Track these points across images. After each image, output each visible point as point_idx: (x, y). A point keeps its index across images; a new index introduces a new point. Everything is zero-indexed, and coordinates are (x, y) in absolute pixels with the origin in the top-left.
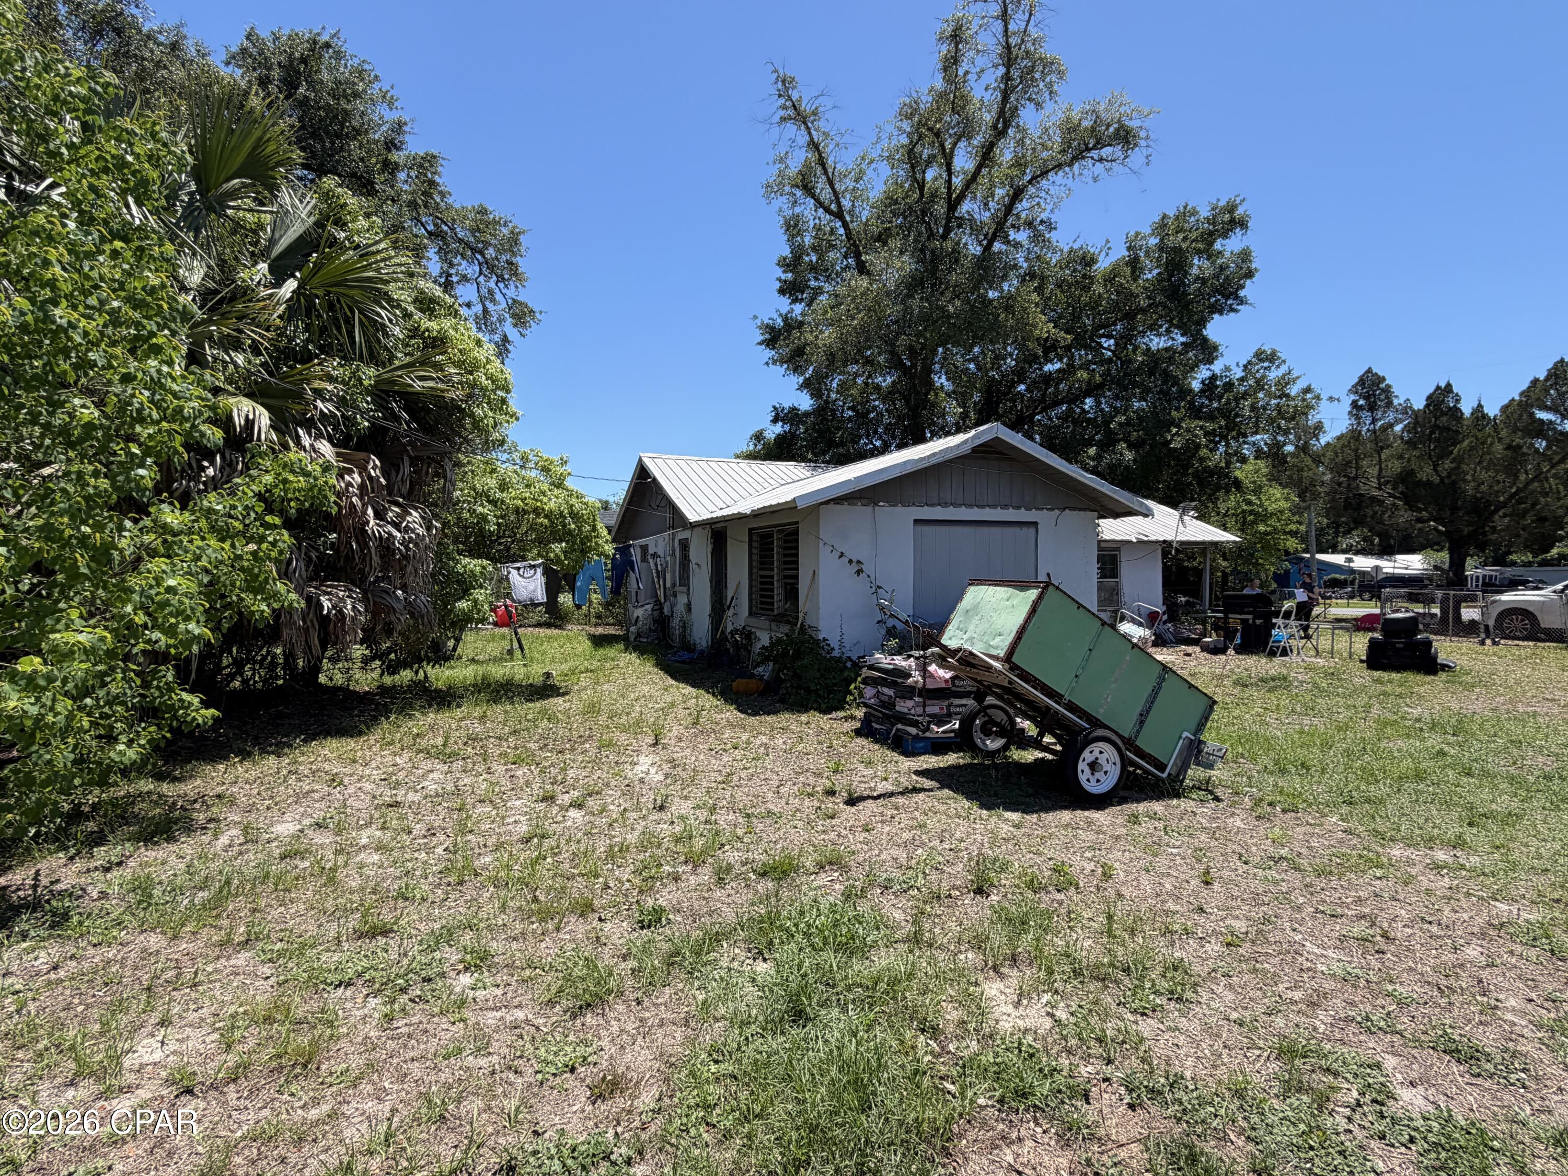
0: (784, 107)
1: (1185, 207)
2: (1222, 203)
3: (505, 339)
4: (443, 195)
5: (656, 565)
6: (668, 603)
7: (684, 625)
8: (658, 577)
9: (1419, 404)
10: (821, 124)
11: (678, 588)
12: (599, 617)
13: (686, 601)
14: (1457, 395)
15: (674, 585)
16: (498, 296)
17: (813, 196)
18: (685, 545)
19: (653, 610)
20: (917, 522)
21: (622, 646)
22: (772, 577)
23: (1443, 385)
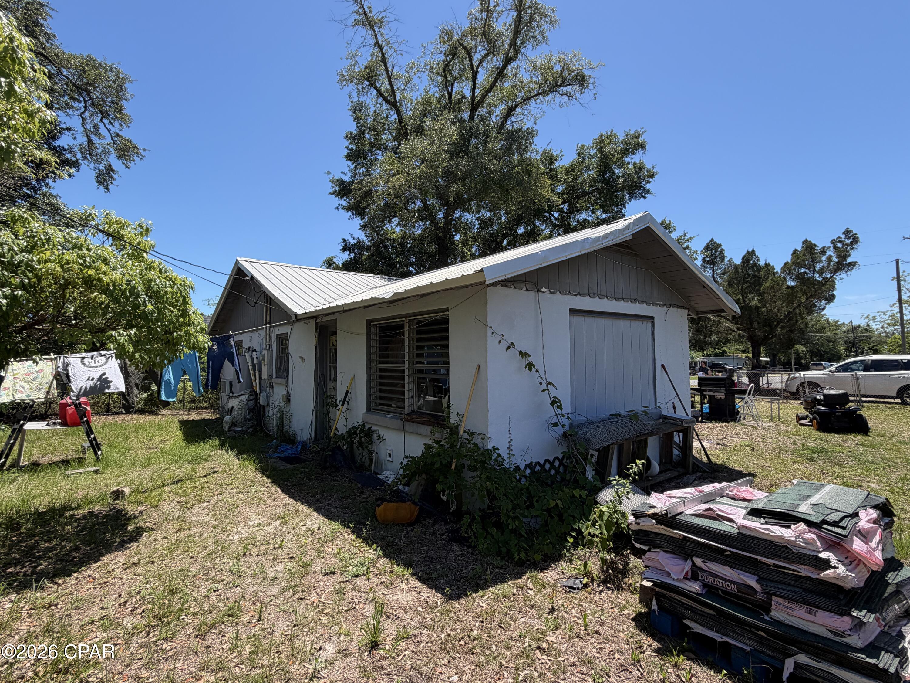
0: (358, 14)
1: (611, 133)
2: (632, 132)
3: (110, 168)
4: (48, 37)
5: (252, 359)
6: (263, 394)
7: (282, 415)
8: (254, 370)
9: (738, 261)
10: (385, 31)
11: (274, 380)
12: (193, 401)
13: (285, 392)
14: (757, 257)
15: (270, 377)
16: (103, 131)
17: (376, 88)
18: (283, 340)
19: (248, 400)
20: (572, 311)
21: (217, 441)
22: (403, 371)
23: (750, 250)
